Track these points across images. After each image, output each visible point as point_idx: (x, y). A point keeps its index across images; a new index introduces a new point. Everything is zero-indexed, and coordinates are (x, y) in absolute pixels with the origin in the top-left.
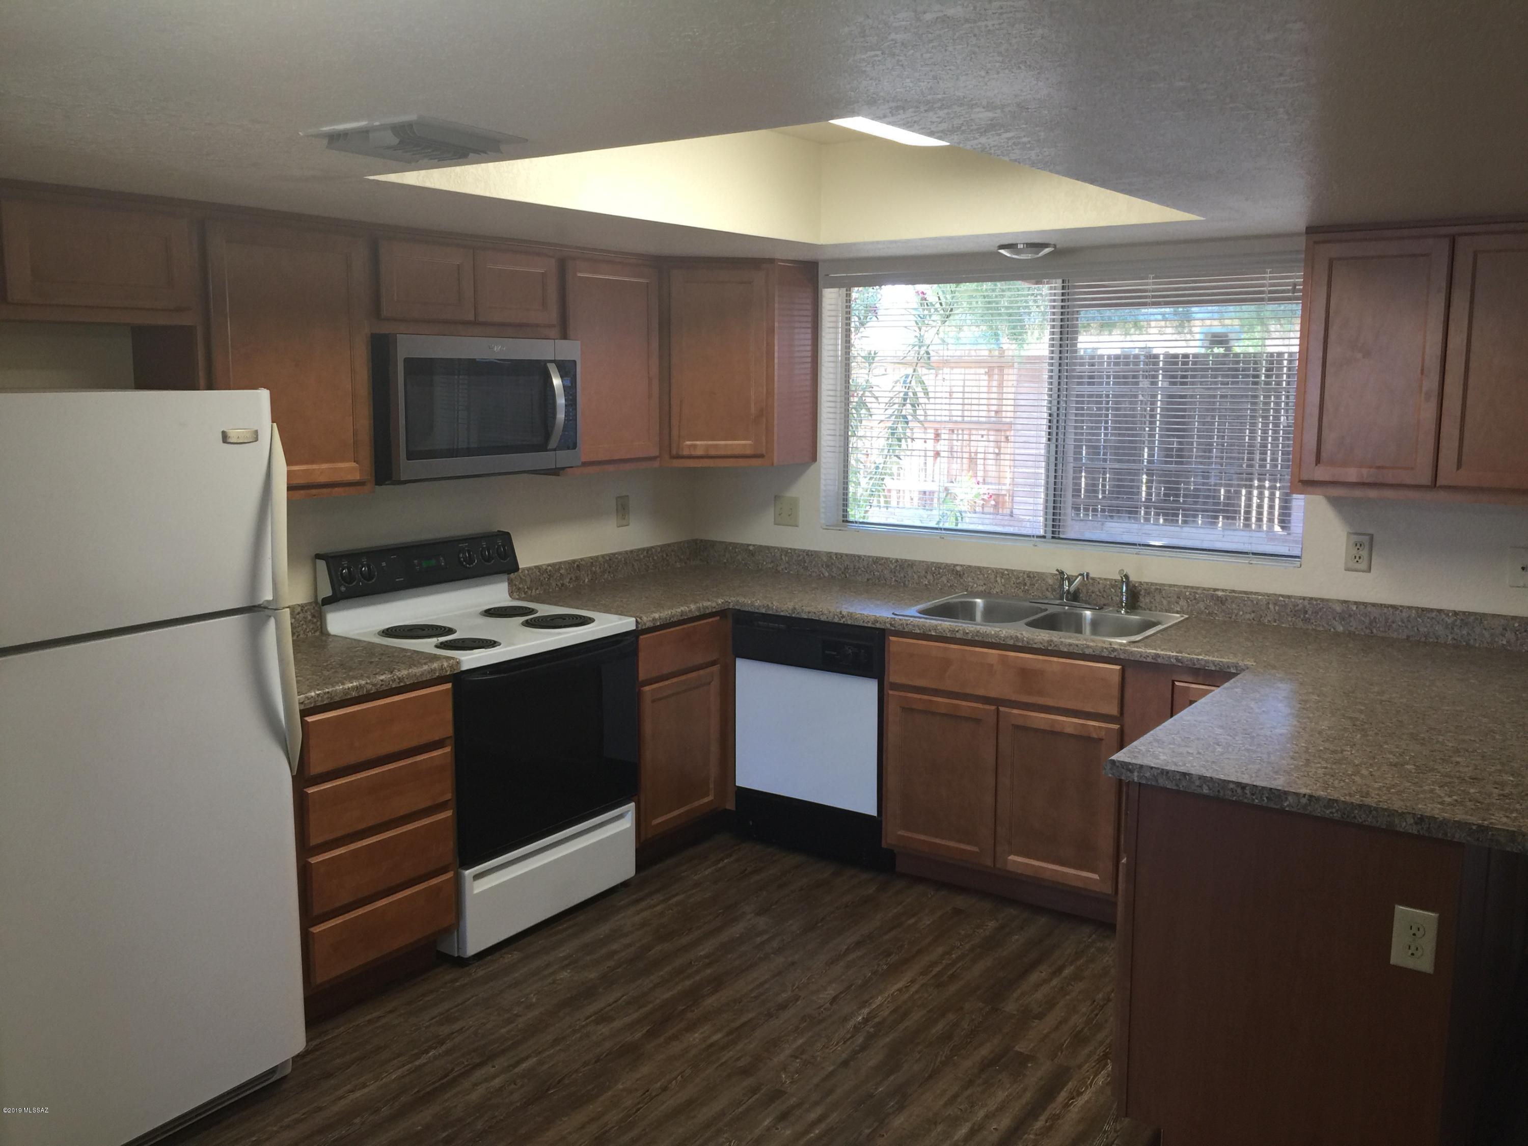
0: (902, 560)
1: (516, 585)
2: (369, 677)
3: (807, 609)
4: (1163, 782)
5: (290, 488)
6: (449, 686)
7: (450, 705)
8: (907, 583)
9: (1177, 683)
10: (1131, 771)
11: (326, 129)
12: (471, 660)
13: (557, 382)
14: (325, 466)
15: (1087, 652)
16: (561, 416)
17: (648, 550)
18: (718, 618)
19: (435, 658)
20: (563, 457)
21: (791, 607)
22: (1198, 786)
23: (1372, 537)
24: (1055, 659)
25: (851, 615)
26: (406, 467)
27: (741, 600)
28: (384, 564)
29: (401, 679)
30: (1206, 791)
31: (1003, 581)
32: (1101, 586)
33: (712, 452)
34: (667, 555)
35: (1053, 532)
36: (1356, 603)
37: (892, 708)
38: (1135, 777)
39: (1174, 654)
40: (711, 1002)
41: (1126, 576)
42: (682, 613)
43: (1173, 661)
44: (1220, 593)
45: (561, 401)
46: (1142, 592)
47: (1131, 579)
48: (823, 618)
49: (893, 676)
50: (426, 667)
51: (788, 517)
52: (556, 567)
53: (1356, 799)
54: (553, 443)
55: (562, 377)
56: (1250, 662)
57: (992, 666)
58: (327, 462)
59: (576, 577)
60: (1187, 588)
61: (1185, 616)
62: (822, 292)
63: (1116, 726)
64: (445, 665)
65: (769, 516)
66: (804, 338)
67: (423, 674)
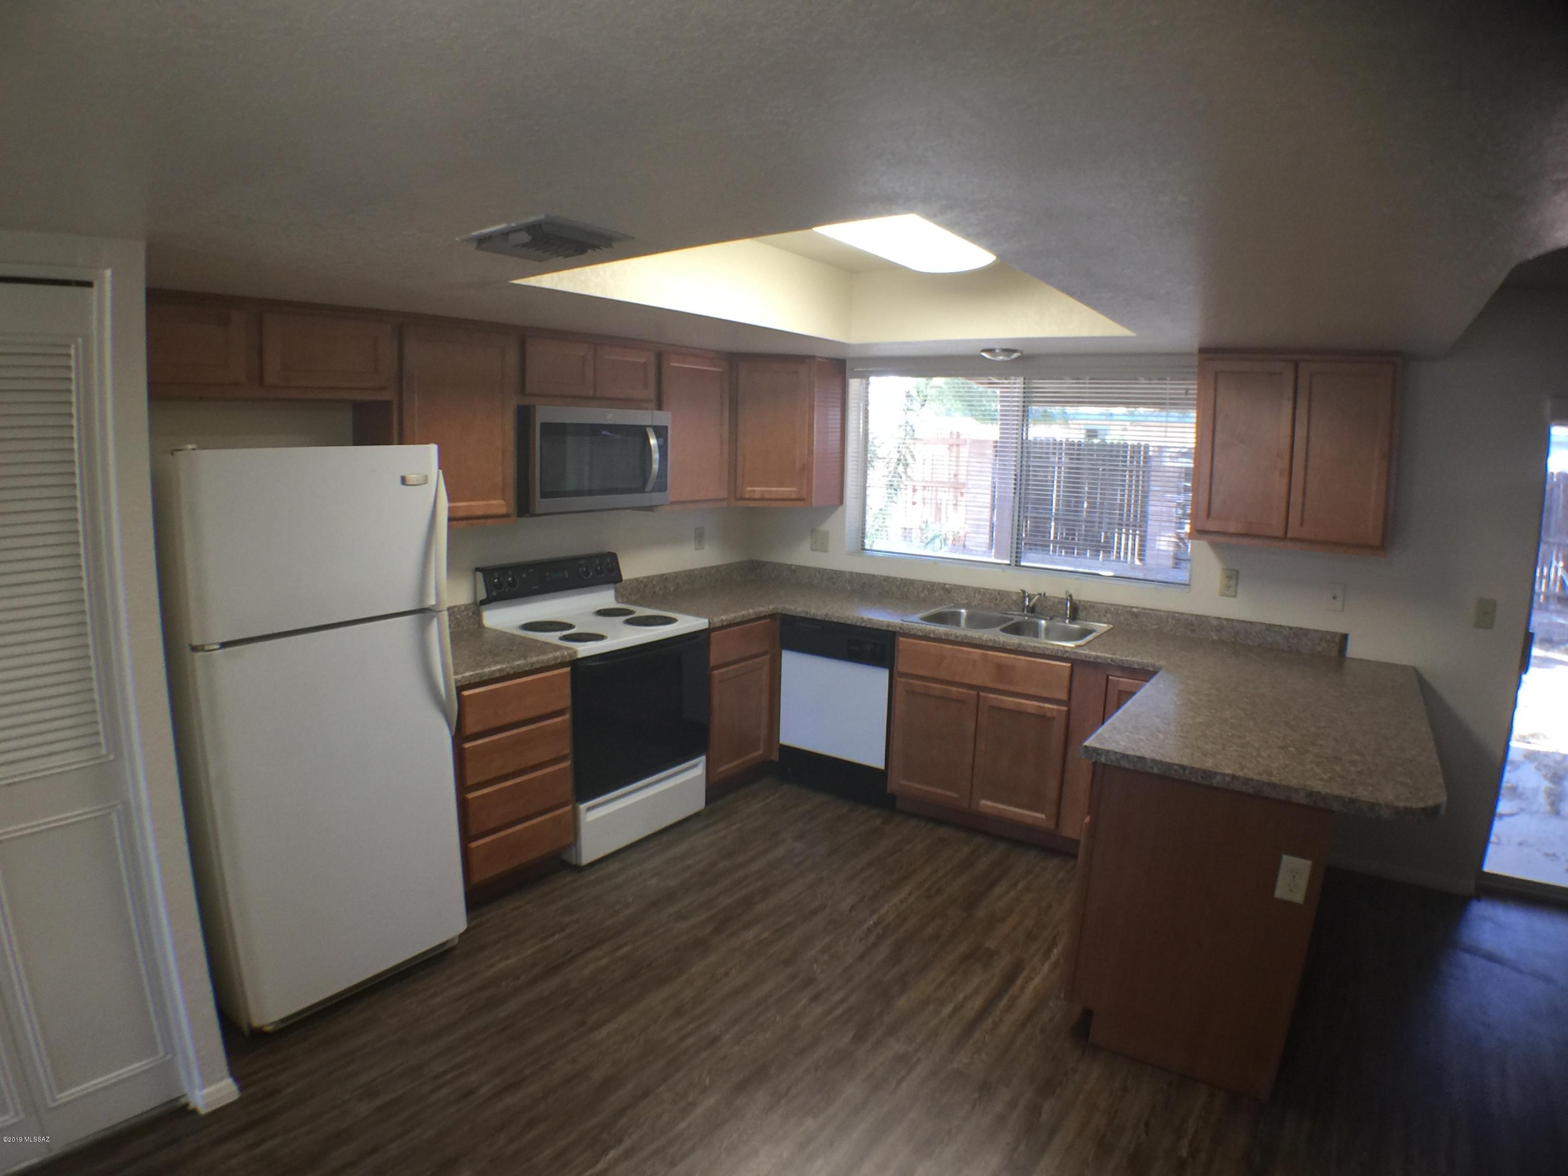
0: (905, 579)
1: (620, 592)
2: (510, 662)
3: (837, 615)
4: (1124, 763)
5: (450, 519)
6: (568, 669)
7: (568, 684)
8: (909, 596)
9: (1110, 677)
10: (1100, 755)
11: (475, 233)
12: (585, 649)
13: (653, 442)
14: (481, 503)
15: (1047, 652)
16: (655, 466)
17: (717, 567)
18: (768, 620)
19: (558, 648)
20: (656, 498)
21: (824, 614)
22: (1151, 768)
23: (1237, 572)
24: (1023, 658)
25: (870, 620)
26: (541, 504)
27: (787, 606)
28: (524, 576)
29: (532, 664)
30: (1156, 771)
31: (980, 596)
32: (1052, 602)
33: (767, 496)
34: (732, 572)
35: (1016, 562)
36: (1226, 619)
37: (899, 690)
38: (1103, 759)
39: (1110, 656)
40: (761, 907)
41: (1071, 596)
42: (743, 616)
43: (1109, 661)
44: (1135, 610)
45: (656, 456)
46: (1081, 608)
47: (1074, 597)
48: (849, 622)
49: (901, 667)
50: (551, 656)
51: (821, 545)
52: (650, 579)
53: (1264, 778)
54: (650, 486)
55: (657, 438)
56: (1162, 663)
57: (975, 661)
58: (483, 499)
59: (665, 587)
60: (1112, 605)
61: (1111, 626)
62: (848, 382)
63: (1065, 708)
64: (566, 653)
65: (807, 544)
66: (835, 414)
67: (548, 660)
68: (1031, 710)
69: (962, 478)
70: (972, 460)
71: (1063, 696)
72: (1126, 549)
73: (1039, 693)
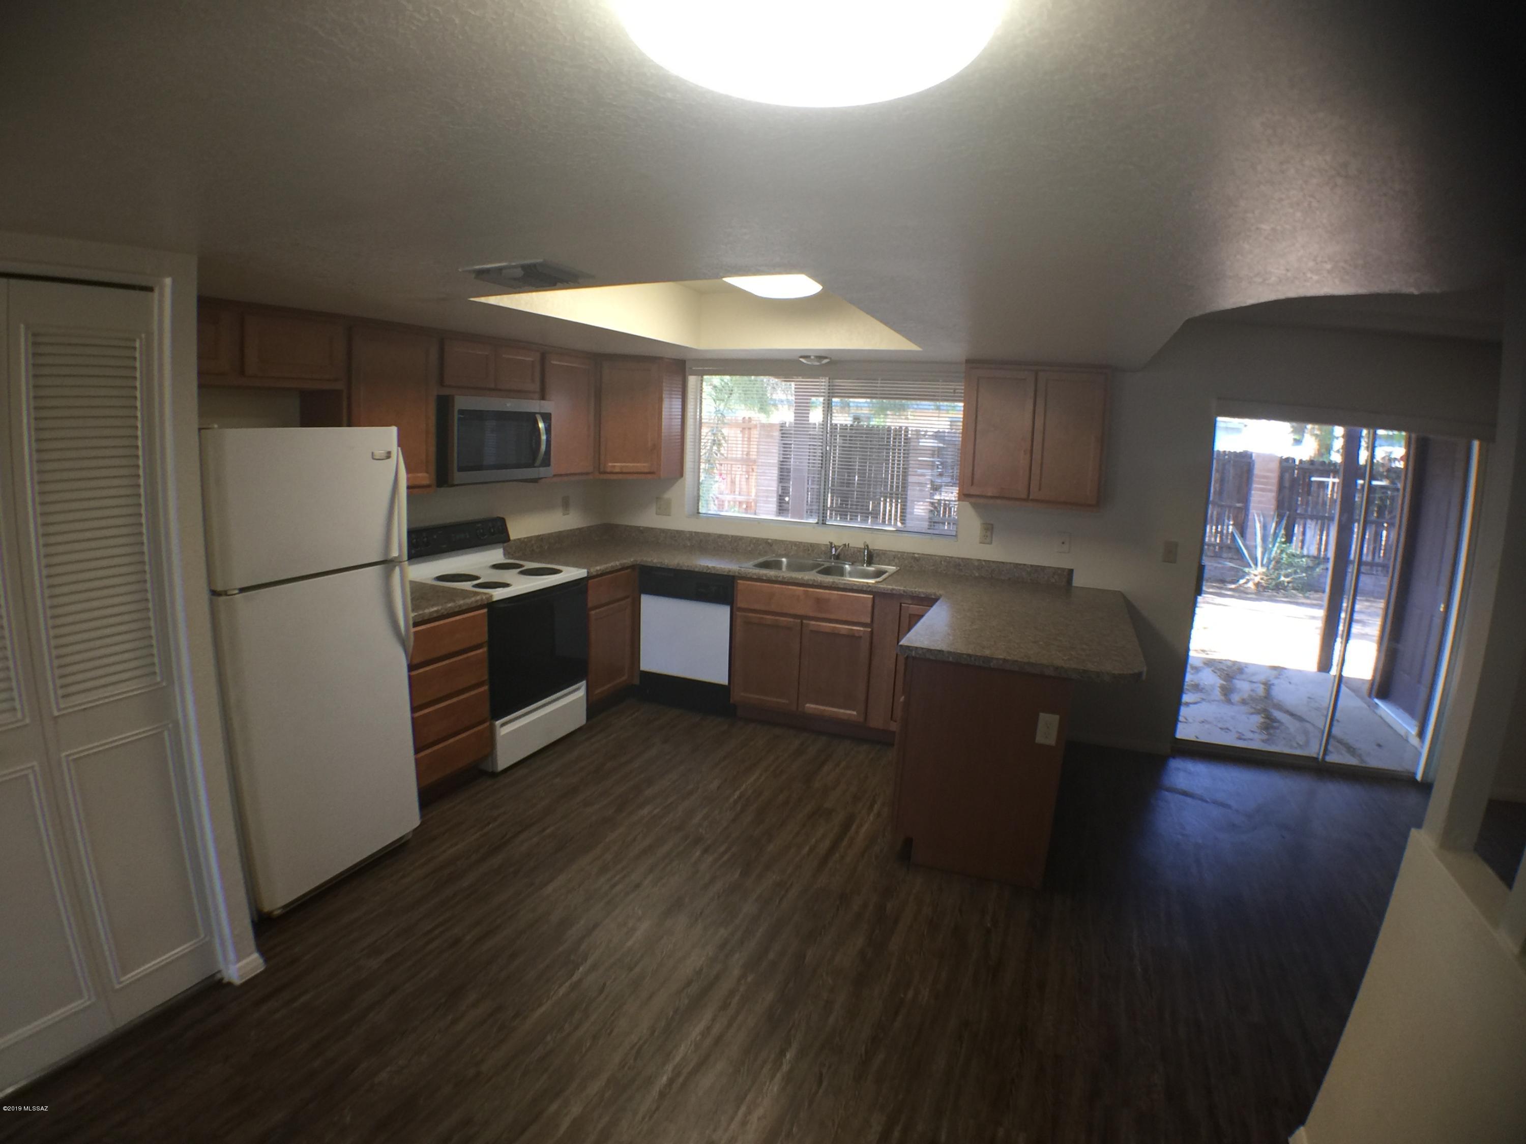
0: (735, 536)
1: (509, 550)
2: (440, 605)
3: (686, 564)
4: (928, 656)
5: (408, 487)
6: (485, 610)
7: (486, 622)
8: (740, 549)
9: (903, 605)
10: (909, 649)
11: (476, 268)
12: (498, 594)
13: (541, 425)
15: (853, 588)
16: (543, 447)
17: (580, 529)
18: (630, 570)
19: (476, 594)
20: (542, 472)
21: (676, 563)
22: (947, 657)
23: (992, 525)
24: (836, 592)
25: (713, 568)
26: (458, 476)
27: (643, 559)
28: (436, 536)
29: (460, 606)
30: (951, 659)
31: (797, 548)
32: (852, 551)
33: (624, 470)
34: (591, 533)
35: (823, 521)
36: (984, 561)
37: (738, 622)
38: (913, 654)
39: (903, 588)
40: (649, 792)
41: (867, 546)
42: (612, 567)
43: (902, 592)
44: (916, 555)
45: (544, 437)
46: (875, 555)
47: (870, 547)
48: (697, 570)
49: (741, 603)
50: (473, 599)
51: (666, 509)
52: (530, 539)
53: (1026, 660)
54: (538, 462)
55: (544, 422)
56: (941, 592)
57: (799, 597)
59: (542, 544)
60: (899, 552)
61: (898, 568)
62: (687, 378)
63: (869, 630)
64: (484, 597)
65: (653, 510)
66: (677, 404)
67: (472, 603)
68: (843, 632)
69: (753, 456)
70: (761, 440)
71: (868, 620)
72: (890, 515)
73: (849, 619)
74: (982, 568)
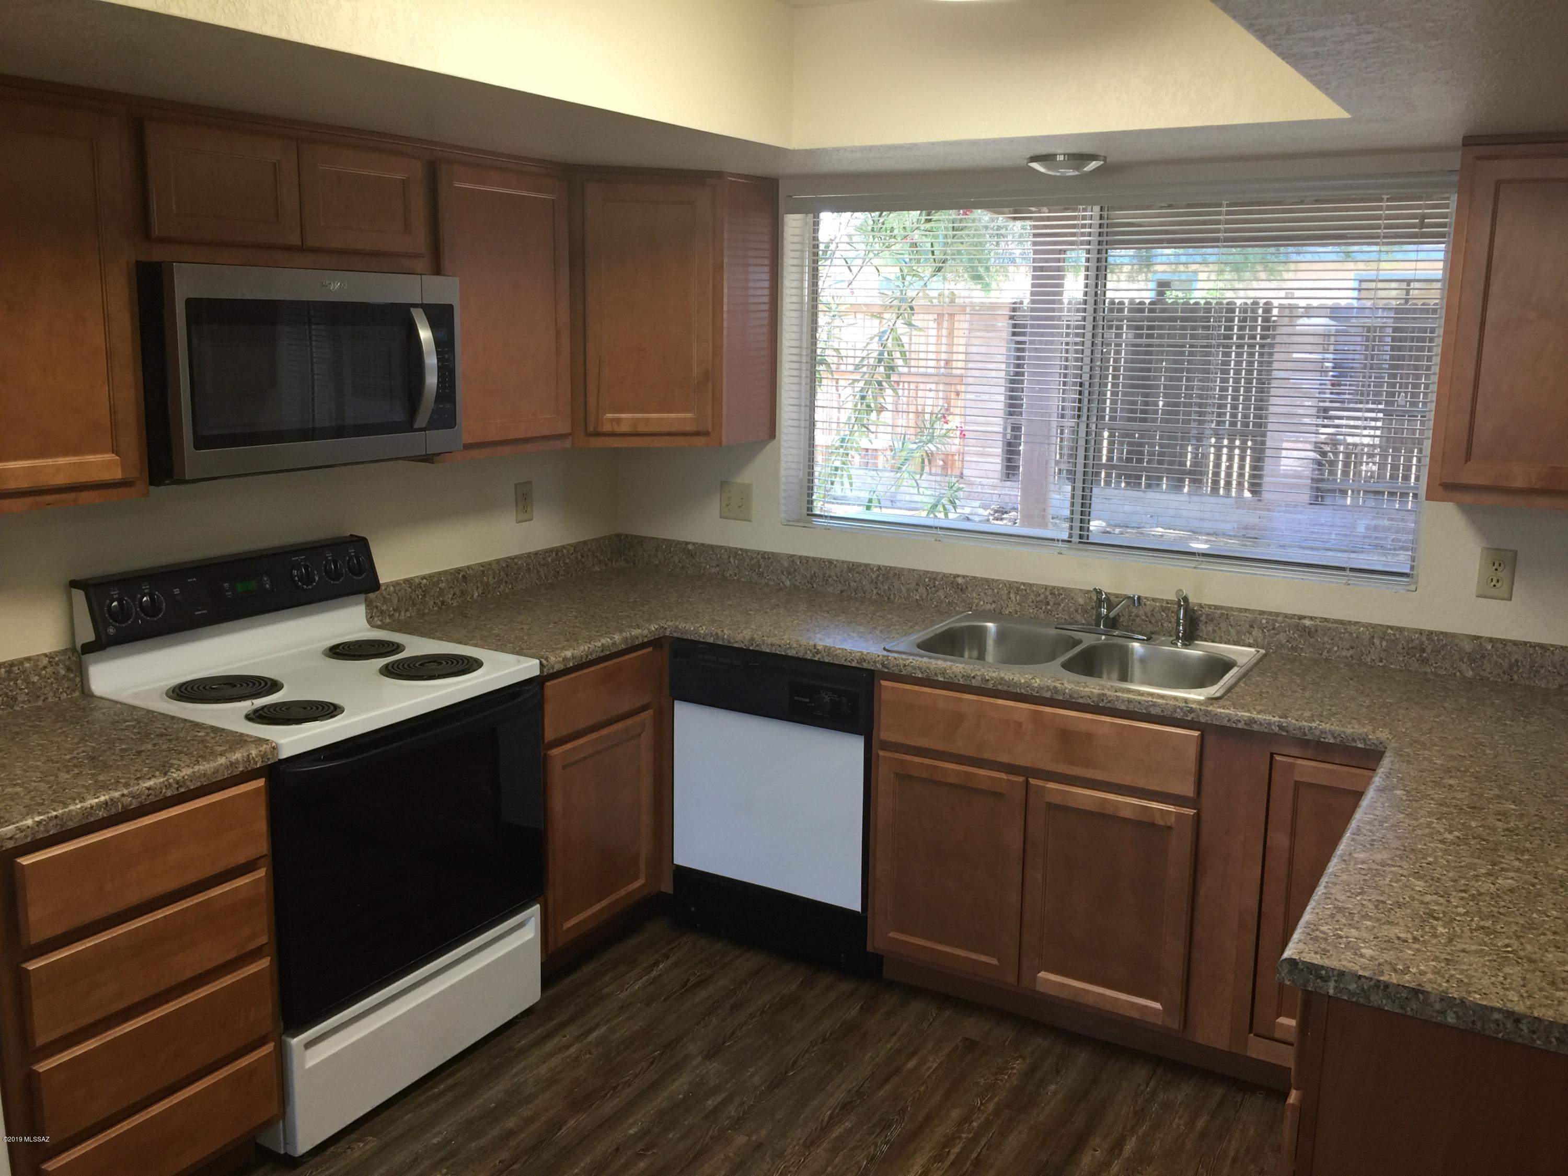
0: (886, 567)
1: (377, 607)
2: (127, 785)
3: (770, 640)
6: (260, 783)
7: (262, 812)
8: (892, 597)
9: (1278, 758)
10: (1325, 980)
12: (295, 741)
13: (425, 334)
14: (62, 461)
15: (1153, 711)
16: (432, 380)
17: (557, 551)
18: (650, 649)
19: (240, 740)
20: (436, 439)
21: (748, 637)
22: (1438, 1012)
23: (1515, 554)
24: (1108, 720)
25: (828, 650)
26: (197, 461)
27: (682, 625)
28: (177, 591)
29: (180, 783)
31: (1018, 597)
32: (1148, 609)
33: (641, 428)
34: (582, 556)
35: (1081, 537)
36: (1491, 640)
37: (883, 772)
38: (1331, 988)
39: (1277, 719)
41: (1186, 599)
42: (603, 648)
43: (1275, 729)
44: (1307, 622)
45: (431, 360)
46: (1203, 618)
47: (1192, 600)
48: (791, 653)
49: (886, 732)
51: (739, 508)
52: (433, 579)
54: (422, 420)
55: (433, 326)
57: (1019, 724)
58: (66, 452)
59: (462, 592)
60: (1262, 613)
61: (1263, 651)
62: (783, 220)
63: (1190, 811)
64: (254, 752)
65: (713, 508)
66: (760, 279)
68: (1126, 814)
71: (1187, 789)
73: (1140, 783)
74: (1483, 657)
